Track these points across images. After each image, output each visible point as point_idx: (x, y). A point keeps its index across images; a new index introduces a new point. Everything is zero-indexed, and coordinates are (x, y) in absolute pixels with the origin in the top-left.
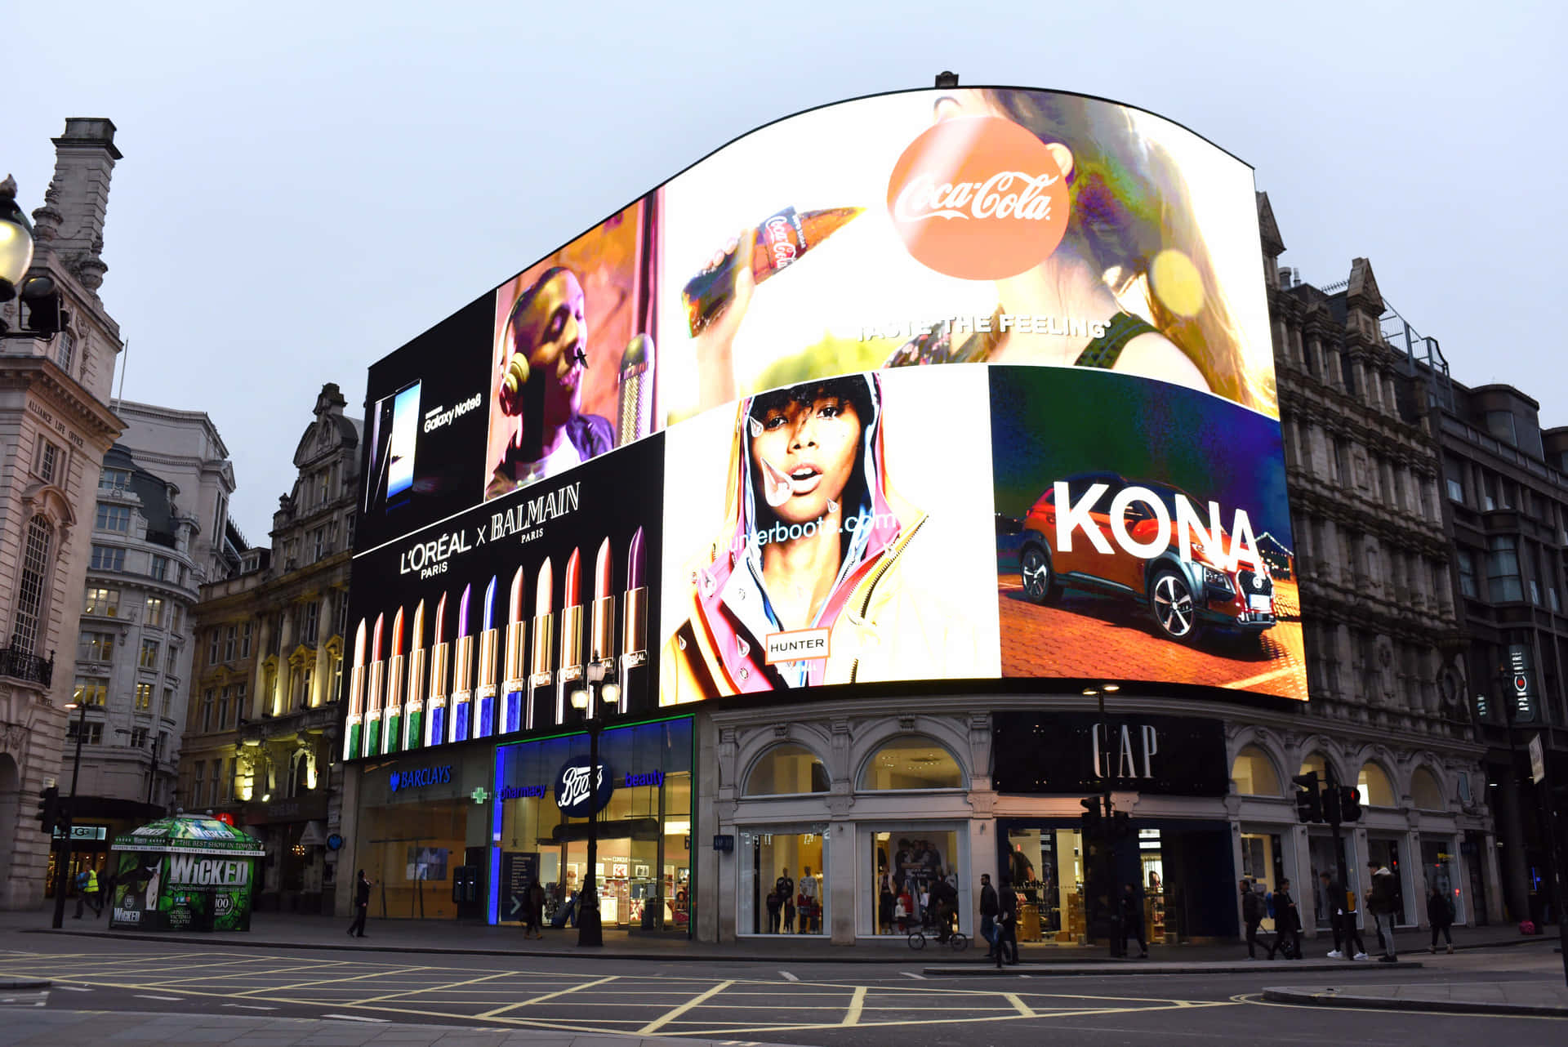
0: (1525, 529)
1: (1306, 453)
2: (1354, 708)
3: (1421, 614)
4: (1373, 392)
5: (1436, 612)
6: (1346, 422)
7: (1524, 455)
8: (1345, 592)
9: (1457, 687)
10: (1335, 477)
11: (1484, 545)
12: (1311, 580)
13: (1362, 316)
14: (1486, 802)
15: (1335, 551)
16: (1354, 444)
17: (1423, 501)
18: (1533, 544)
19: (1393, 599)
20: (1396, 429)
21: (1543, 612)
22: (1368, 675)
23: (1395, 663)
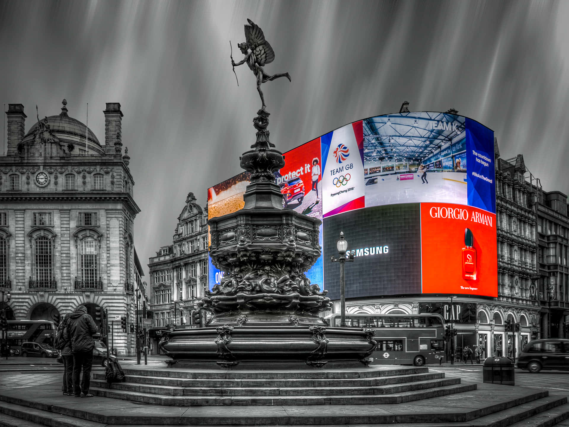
0: (559, 240)
1: (501, 222)
2: (508, 298)
3: (527, 269)
4: (520, 199)
5: (531, 268)
6: (512, 211)
7: (561, 215)
8: (508, 264)
9: (535, 290)
10: (508, 229)
11: (547, 246)
12: (500, 261)
13: (519, 174)
14: (539, 323)
15: (506, 252)
16: (514, 218)
17: (531, 233)
18: (561, 245)
19: (520, 265)
20: (526, 211)
21: (561, 266)
22: (512, 288)
23: (519, 284)
